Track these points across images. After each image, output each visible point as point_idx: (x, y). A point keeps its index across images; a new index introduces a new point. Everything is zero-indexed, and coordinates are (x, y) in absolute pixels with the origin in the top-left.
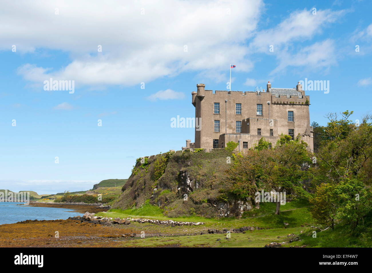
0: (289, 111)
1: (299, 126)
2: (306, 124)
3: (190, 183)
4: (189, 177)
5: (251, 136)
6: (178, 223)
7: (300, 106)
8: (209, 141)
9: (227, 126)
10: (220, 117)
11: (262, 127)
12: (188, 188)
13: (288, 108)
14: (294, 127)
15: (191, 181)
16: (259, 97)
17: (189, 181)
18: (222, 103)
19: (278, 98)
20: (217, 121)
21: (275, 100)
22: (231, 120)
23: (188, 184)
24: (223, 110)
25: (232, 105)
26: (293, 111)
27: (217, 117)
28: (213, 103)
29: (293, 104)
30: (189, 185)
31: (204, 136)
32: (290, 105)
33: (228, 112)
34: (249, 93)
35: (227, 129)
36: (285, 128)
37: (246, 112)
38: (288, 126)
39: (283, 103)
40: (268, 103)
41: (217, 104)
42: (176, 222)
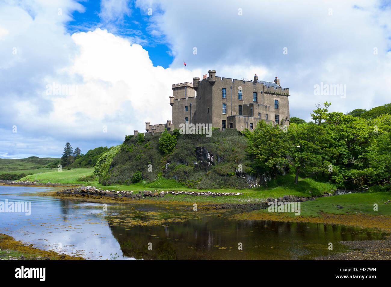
0: (275, 100)
1: (283, 113)
2: (287, 111)
3: (211, 158)
4: (209, 152)
5: (255, 118)
6: (217, 194)
7: (283, 96)
8: (218, 121)
9: (232, 109)
10: (227, 101)
11: (261, 111)
12: (209, 162)
13: (275, 98)
14: (279, 113)
15: (211, 156)
16: (254, 86)
17: (210, 156)
18: (228, 89)
19: (268, 89)
20: (225, 104)
21: (266, 90)
22: (235, 104)
23: (209, 159)
24: (229, 95)
25: (235, 91)
26: (278, 100)
27: (225, 101)
28: (221, 88)
29: (279, 95)
30: (211, 160)
31: (215, 117)
32: (277, 94)
33: (233, 97)
34: (248, 82)
35: (232, 112)
36: (273, 113)
37: (246, 98)
38: (275, 112)
39: (271, 93)
40: (261, 92)
41: (224, 89)
42: (214, 193)
